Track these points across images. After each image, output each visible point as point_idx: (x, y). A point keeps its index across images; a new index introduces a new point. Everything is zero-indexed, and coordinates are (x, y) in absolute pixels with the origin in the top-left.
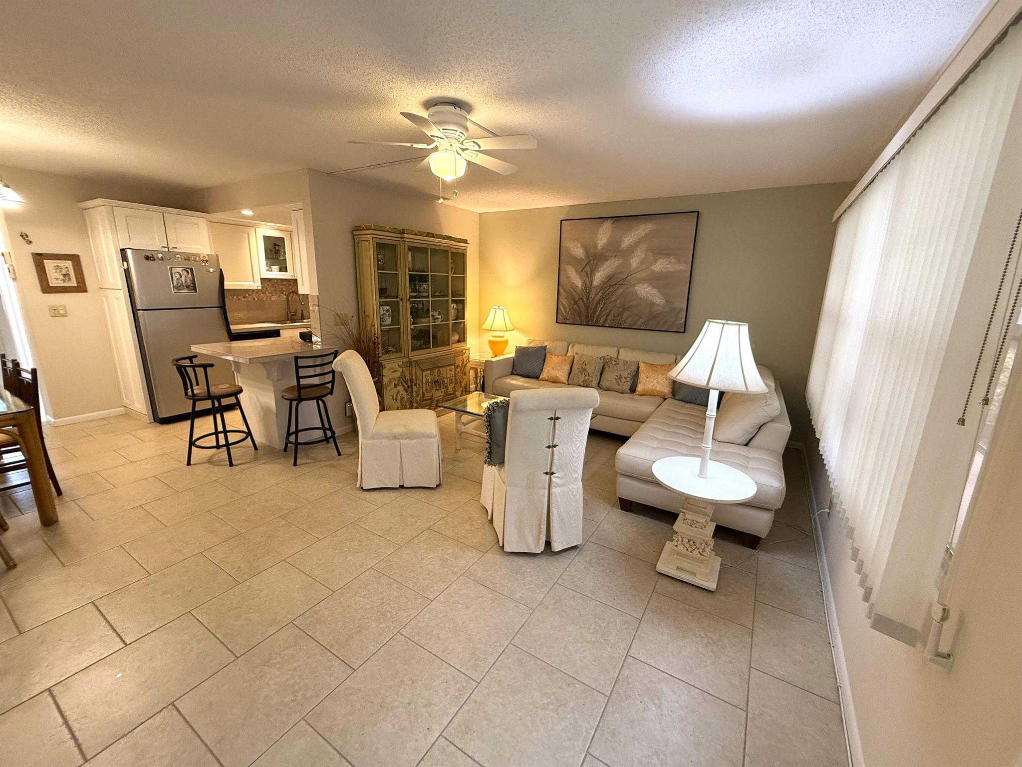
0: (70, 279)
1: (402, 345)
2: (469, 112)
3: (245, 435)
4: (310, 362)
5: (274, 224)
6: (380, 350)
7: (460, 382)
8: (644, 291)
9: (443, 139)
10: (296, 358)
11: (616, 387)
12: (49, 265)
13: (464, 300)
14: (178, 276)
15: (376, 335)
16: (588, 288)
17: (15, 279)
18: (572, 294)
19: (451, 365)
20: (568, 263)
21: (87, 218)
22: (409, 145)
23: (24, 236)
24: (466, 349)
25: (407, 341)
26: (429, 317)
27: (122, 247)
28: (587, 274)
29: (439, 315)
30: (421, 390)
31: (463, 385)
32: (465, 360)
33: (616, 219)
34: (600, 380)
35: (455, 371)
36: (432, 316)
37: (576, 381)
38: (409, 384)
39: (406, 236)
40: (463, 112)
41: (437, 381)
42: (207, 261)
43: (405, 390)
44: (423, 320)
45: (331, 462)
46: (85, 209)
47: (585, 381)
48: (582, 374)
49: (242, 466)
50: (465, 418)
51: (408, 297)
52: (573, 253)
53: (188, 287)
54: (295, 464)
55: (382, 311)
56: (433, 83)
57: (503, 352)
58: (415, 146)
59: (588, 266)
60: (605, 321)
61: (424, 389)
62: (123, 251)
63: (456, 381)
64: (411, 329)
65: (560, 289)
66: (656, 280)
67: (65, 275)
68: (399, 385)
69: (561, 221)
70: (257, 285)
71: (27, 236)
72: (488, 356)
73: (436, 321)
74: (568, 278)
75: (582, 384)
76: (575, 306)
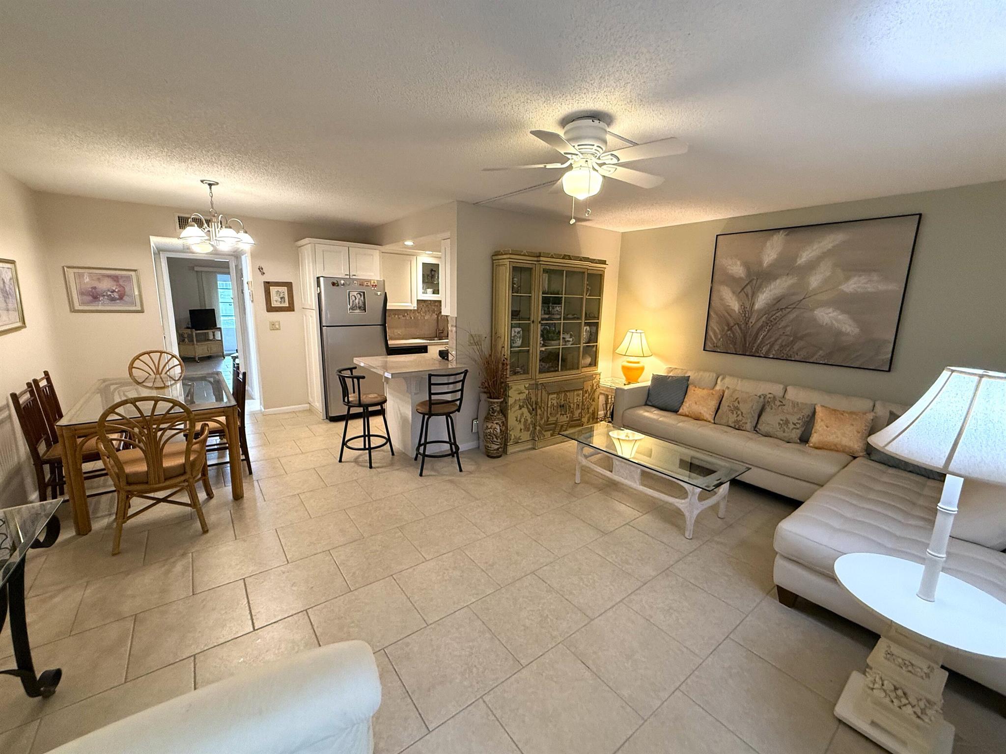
0: (284, 301)
1: (530, 368)
2: (609, 124)
3: (385, 441)
4: (445, 380)
5: (431, 253)
6: (508, 372)
7: (588, 409)
8: (827, 316)
9: (577, 155)
10: (430, 376)
11: (780, 434)
12: (273, 290)
13: (598, 323)
14: (354, 299)
15: (506, 357)
16: (747, 312)
17: (252, 301)
18: (726, 318)
19: (579, 390)
20: (722, 283)
21: (300, 255)
22: (542, 166)
23: (260, 269)
24: (596, 374)
25: (535, 363)
26: (560, 339)
27: (318, 276)
28: (747, 295)
29: (570, 338)
30: (545, 413)
31: (591, 411)
32: (595, 385)
33: (790, 230)
34: (757, 423)
35: (583, 396)
36: (564, 338)
37: (724, 421)
38: (534, 407)
39: (542, 259)
40: (602, 124)
41: (563, 406)
42: (376, 285)
43: (529, 412)
44: (553, 342)
45: (453, 478)
46: (300, 247)
47: (737, 422)
48: (733, 413)
49: (379, 470)
50: (587, 451)
51: (540, 320)
52: (731, 272)
53: (360, 308)
54: (421, 475)
55: (513, 332)
56: (569, 97)
57: (638, 379)
58: (549, 166)
59: (749, 286)
60: (769, 351)
61: (549, 413)
62: (318, 278)
63: (583, 406)
64: (541, 351)
65: (712, 313)
66: (846, 303)
67: (281, 298)
68: (523, 407)
69: (717, 236)
70: (414, 306)
71: (262, 269)
72: (620, 382)
73: (567, 343)
74: (722, 299)
75: (733, 425)
76: (729, 332)
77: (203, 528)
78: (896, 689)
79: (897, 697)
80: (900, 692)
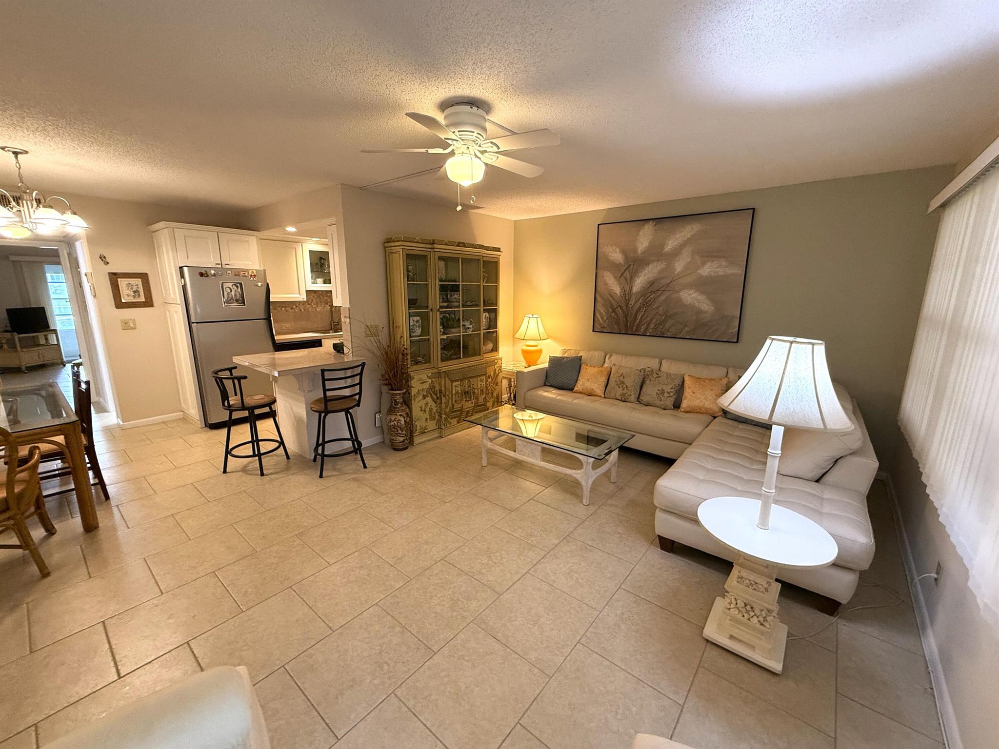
0: (139, 295)
1: (432, 356)
2: (488, 112)
3: (277, 444)
4: (341, 374)
5: (318, 239)
6: (409, 362)
7: (492, 393)
8: (690, 297)
9: (457, 141)
10: (323, 371)
11: (658, 403)
12: (123, 283)
13: (496, 309)
14: (229, 291)
15: (405, 347)
16: (627, 295)
17: (95, 296)
18: (610, 302)
19: (482, 375)
20: (605, 268)
21: (155, 241)
22: (424, 150)
23: (102, 258)
24: (498, 359)
25: (436, 351)
26: (460, 327)
27: (180, 265)
28: (626, 280)
29: (471, 325)
30: (450, 401)
31: (495, 395)
32: (497, 369)
33: (658, 220)
34: (639, 395)
35: (486, 381)
36: (464, 325)
37: (613, 395)
38: (438, 396)
39: (436, 246)
40: (480, 112)
41: (467, 392)
42: (255, 276)
43: (434, 401)
44: (453, 330)
45: (357, 475)
46: (154, 232)
47: (624, 394)
48: (619, 387)
49: (273, 476)
50: (492, 433)
51: (438, 307)
52: (611, 258)
53: (237, 301)
54: (321, 476)
55: (411, 321)
56: (444, 81)
57: (537, 362)
58: (431, 151)
59: (627, 271)
60: (647, 328)
61: (454, 400)
62: (181, 268)
63: (486, 391)
64: (441, 340)
65: (597, 296)
66: (703, 285)
67: (135, 292)
68: (427, 396)
69: (598, 225)
70: (303, 297)
71: (105, 257)
72: (521, 366)
73: (468, 330)
74: (606, 284)
75: (620, 398)
76: (613, 314)
77: (41, 571)
78: (746, 605)
79: (747, 612)
80: (748, 608)
